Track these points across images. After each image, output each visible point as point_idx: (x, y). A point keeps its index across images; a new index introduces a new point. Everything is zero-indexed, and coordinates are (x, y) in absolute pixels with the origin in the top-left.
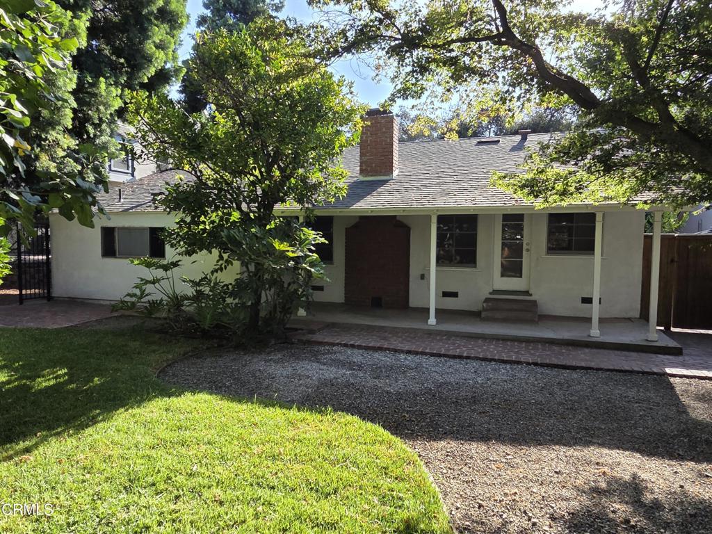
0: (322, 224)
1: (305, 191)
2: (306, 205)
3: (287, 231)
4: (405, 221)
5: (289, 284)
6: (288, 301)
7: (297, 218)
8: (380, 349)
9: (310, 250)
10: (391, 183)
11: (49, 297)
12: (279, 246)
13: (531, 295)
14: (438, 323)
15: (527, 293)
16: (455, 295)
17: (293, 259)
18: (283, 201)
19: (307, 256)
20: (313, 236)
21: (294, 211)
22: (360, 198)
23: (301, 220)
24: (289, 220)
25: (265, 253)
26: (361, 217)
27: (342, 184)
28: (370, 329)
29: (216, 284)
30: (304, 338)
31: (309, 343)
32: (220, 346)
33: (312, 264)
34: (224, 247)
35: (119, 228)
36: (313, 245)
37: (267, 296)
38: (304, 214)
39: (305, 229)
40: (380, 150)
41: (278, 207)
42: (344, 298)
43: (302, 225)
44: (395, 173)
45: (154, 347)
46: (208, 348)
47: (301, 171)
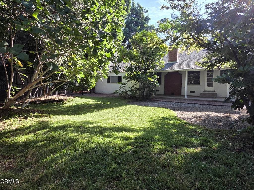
0: (159, 74)
1: (155, 67)
2: (155, 70)
3: (151, 75)
4: (181, 73)
5: (151, 88)
6: (151, 91)
7: (153, 73)
8: (172, 102)
9: (156, 80)
10: (176, 63)
11: (95, 93)
12: (149, 79)
13: (215, 92)
14: (187, 97)
15: (214, 91)
16: (194, 92)
17: (152, 81)
18: (150, 69)
19: (155, 81)
20: (157, 77)
21: (152, 71)
22: (168, 67)
23: (154, 73)
24: (151, 73)
25: (146, 80)
26: (169, 72)
27: (163, 65)
28: (170, 99)
29: (135, 88)
30: (154, 100)
31: (156, 101)
32: (136, 101)
33: (156, 83)
34: (137, 79)
35: (111, 76)
36: (157, 79)
37: (146, 90)
38: (154, 72)
39: (155, 75)
40: (174, 55)
41: (148, 70)
42: (164, 93)
43: (154, 74)
44: (178, 61)
45: (123, 100)
46: (134, 101)
47: (154, 62)
